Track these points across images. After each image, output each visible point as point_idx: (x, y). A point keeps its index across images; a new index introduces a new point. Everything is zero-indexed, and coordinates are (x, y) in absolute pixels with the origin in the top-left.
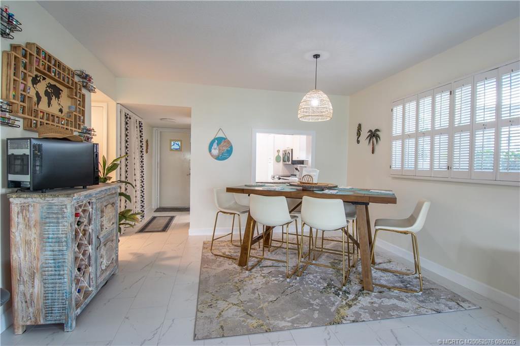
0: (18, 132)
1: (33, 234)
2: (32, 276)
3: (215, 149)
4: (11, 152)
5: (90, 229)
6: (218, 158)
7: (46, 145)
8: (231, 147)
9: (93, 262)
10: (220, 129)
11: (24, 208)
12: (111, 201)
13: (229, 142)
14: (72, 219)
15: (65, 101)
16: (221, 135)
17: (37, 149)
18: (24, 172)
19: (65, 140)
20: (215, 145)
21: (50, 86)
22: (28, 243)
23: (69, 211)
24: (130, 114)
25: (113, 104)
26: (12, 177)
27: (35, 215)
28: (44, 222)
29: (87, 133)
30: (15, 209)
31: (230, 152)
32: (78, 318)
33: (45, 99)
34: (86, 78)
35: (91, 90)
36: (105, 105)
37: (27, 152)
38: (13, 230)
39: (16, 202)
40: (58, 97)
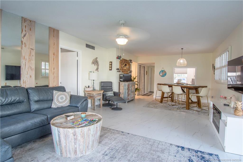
0: (121, 73)
1: (123, 88)
2: (122, 94)
3: (161, 74)
4: (120, 76)
5: (130, 89)
6: (162, 76)
7: (125, 75)
8: (166, 73)
9: (130, 95)
10: (163, 68)
11: (122, 84)
12: (134, 85)
13: (165, 72)
14: (127, 86)
15: (127, 66)
16: (163, 70)
17: (123, 75)
18: (122, 79)
19: (127, 74)
20: (161, 72)
21: (125, 64)
22: (122, 89)
23: (127, 85)
24: (141, 65)
25: (137, 64)
26: (120, 80)
27: (123, 85)
28: (124, 86)
29: (131, 72)
30: (121, 84)
31: (165, 74)
32: (128, 102)
33: (124, 67)
34: (131, 60)
35: (132, 63)
36: (135, 64)
37: (122, 76)
38: (120, 87)
39: (121, 83)
40: (126, 66)
